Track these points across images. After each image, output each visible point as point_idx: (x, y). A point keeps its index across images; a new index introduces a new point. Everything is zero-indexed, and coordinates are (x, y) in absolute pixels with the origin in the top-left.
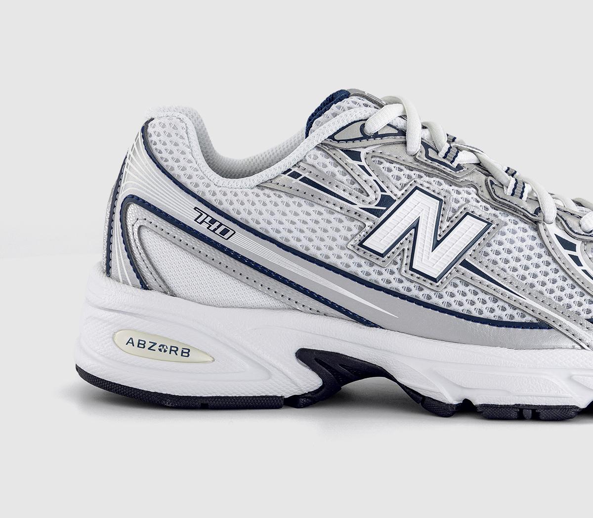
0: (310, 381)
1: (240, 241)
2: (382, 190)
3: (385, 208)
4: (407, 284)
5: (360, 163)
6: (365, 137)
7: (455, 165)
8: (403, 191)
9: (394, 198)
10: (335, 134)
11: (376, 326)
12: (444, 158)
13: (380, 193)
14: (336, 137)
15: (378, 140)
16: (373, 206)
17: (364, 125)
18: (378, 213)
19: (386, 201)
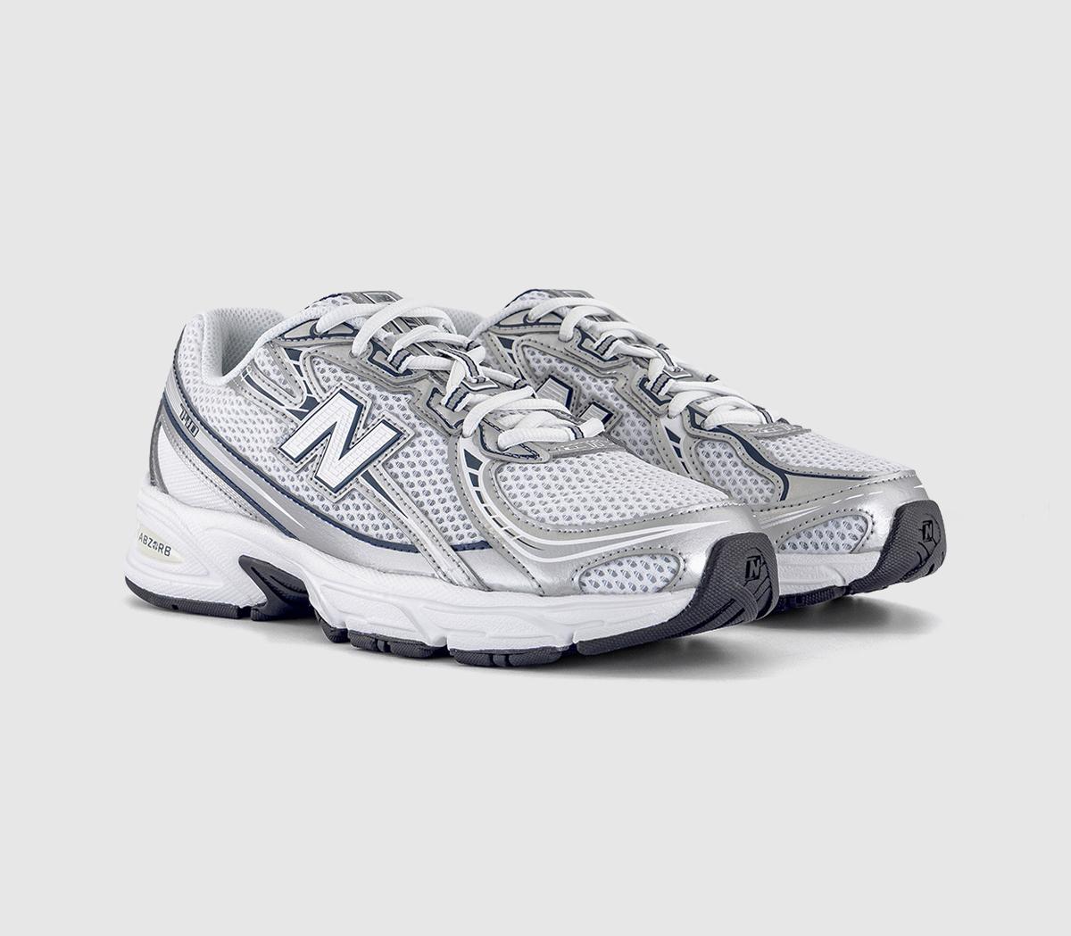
1: (201, 438)
2: (309, 392)
3: (307, 411)
4: (312, 493)
5: (296, 363)
6: (313, 336)
7: (402, 369)
8: (328, 394)
9: (319, 400)
10: (284, 333)
11: (295, 537)
13: (306, 394)
14: (286, 336)
15: (325, 340)
16: (297, 408)
17: (315, 324)
18: (300, 415)
19: (311, 404)
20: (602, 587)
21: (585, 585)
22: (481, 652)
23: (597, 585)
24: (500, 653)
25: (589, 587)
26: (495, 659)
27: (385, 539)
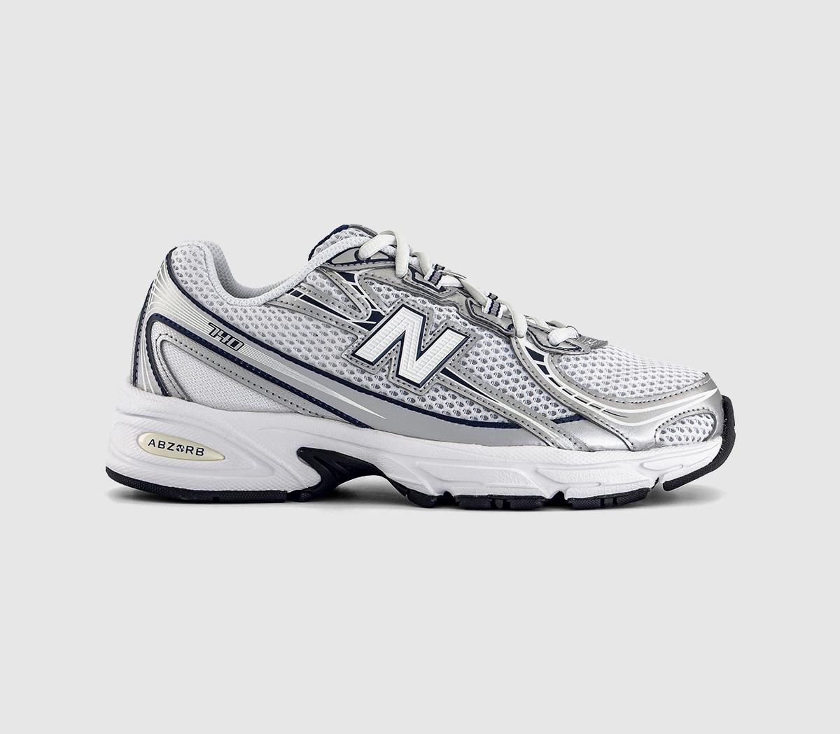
0: (309, 477)
1: (248, 352)
2: (373, 307)
3: (375, 323)
4: (393, 389)
5: (353, 284)
6: (359, 261)
7: (438, 287)
8: (391, 308)
9: (383, 314)
10: (332, 258)
11: (367, 427)
12: (429, 280)
13: (370, 310)
14: (333, 261)
15: (370, 264)
16: (364, 321)
17: (358, 251)
18: (369, 327)
19: (376, 317)
20: (676, 441)
21: (663, 440)
22: (595, 498)
23: (671, 439)
24: (609, 496)
25: (667, 442)
26: (606, 502)
27: (480, 420)
